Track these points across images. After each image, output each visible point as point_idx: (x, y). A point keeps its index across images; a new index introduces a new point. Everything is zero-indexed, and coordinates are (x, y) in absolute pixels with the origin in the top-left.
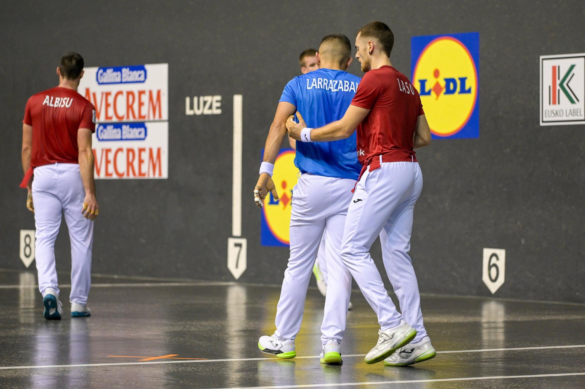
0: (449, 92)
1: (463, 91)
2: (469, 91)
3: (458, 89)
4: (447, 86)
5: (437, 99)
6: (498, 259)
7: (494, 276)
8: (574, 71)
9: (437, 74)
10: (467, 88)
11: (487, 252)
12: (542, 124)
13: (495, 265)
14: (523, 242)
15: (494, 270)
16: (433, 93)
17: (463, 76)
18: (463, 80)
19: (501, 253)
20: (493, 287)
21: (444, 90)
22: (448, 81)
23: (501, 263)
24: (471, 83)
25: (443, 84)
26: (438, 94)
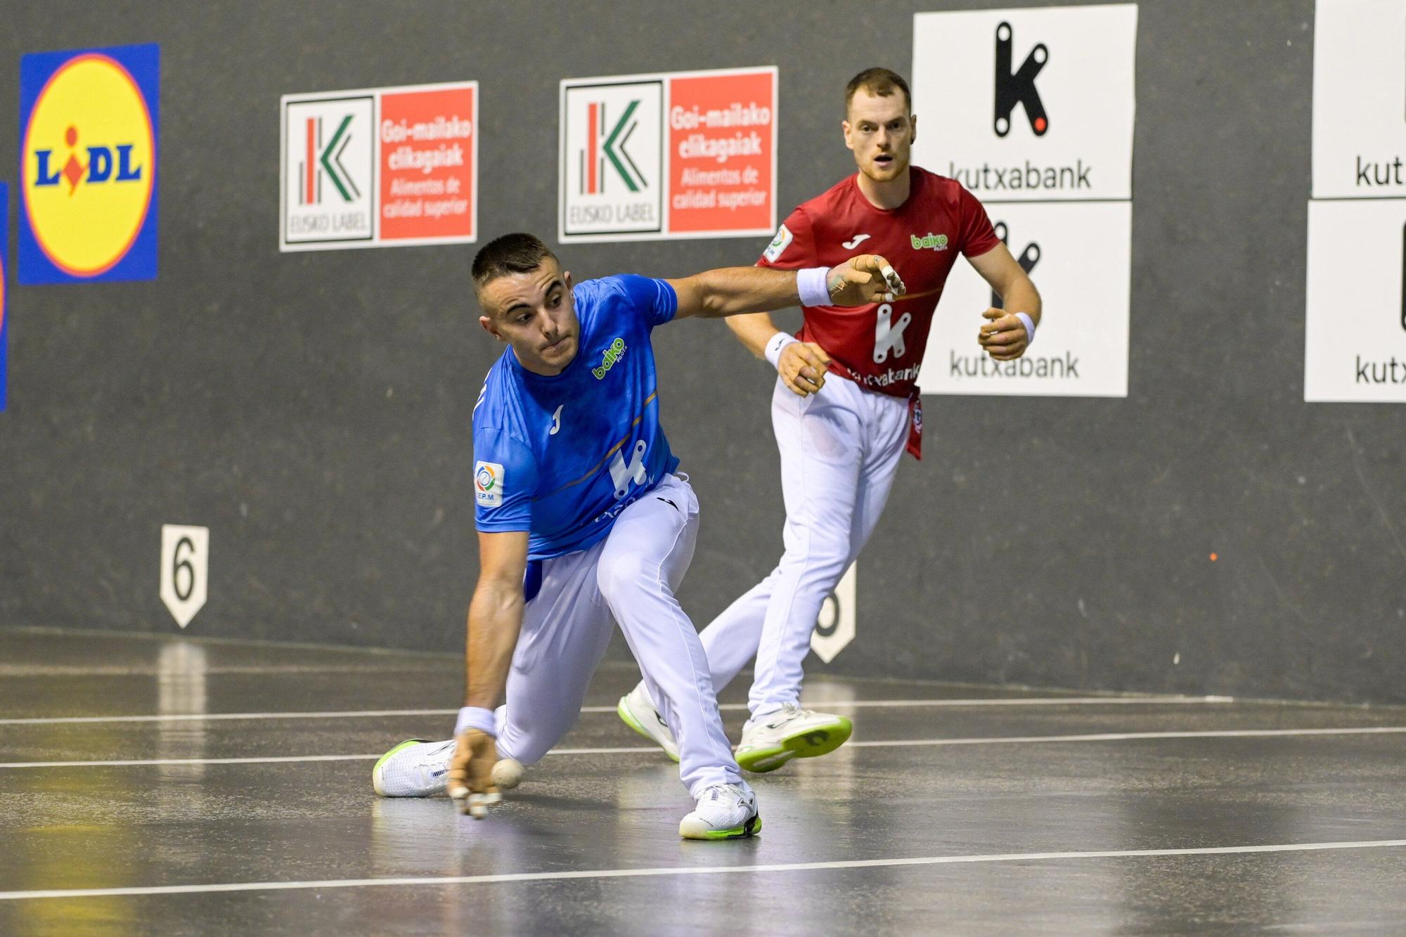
0: (96, 177)
1: (125, 175)
2: (137, 175)
3: (116, 170)
4: (93, 164)
5: (72, 193)
6: (192, 549)
7: (184, 587)
8: (350, 129)
9: (71, 136)
10: (132, 168)
11: (171, 534)
12: (284, 248)
13: (187, 564)
14: (244, 509)
15: (184, 574)
16: (64, 180)
17: (124, 141)
18: (125, 151)
19: (200, 536)
20: (183, 613)
21: (87, 174)
22: (96, 153)
23: (200, 559)
24: (142, 158)
25: (84, 159)
26: (74, 181)
